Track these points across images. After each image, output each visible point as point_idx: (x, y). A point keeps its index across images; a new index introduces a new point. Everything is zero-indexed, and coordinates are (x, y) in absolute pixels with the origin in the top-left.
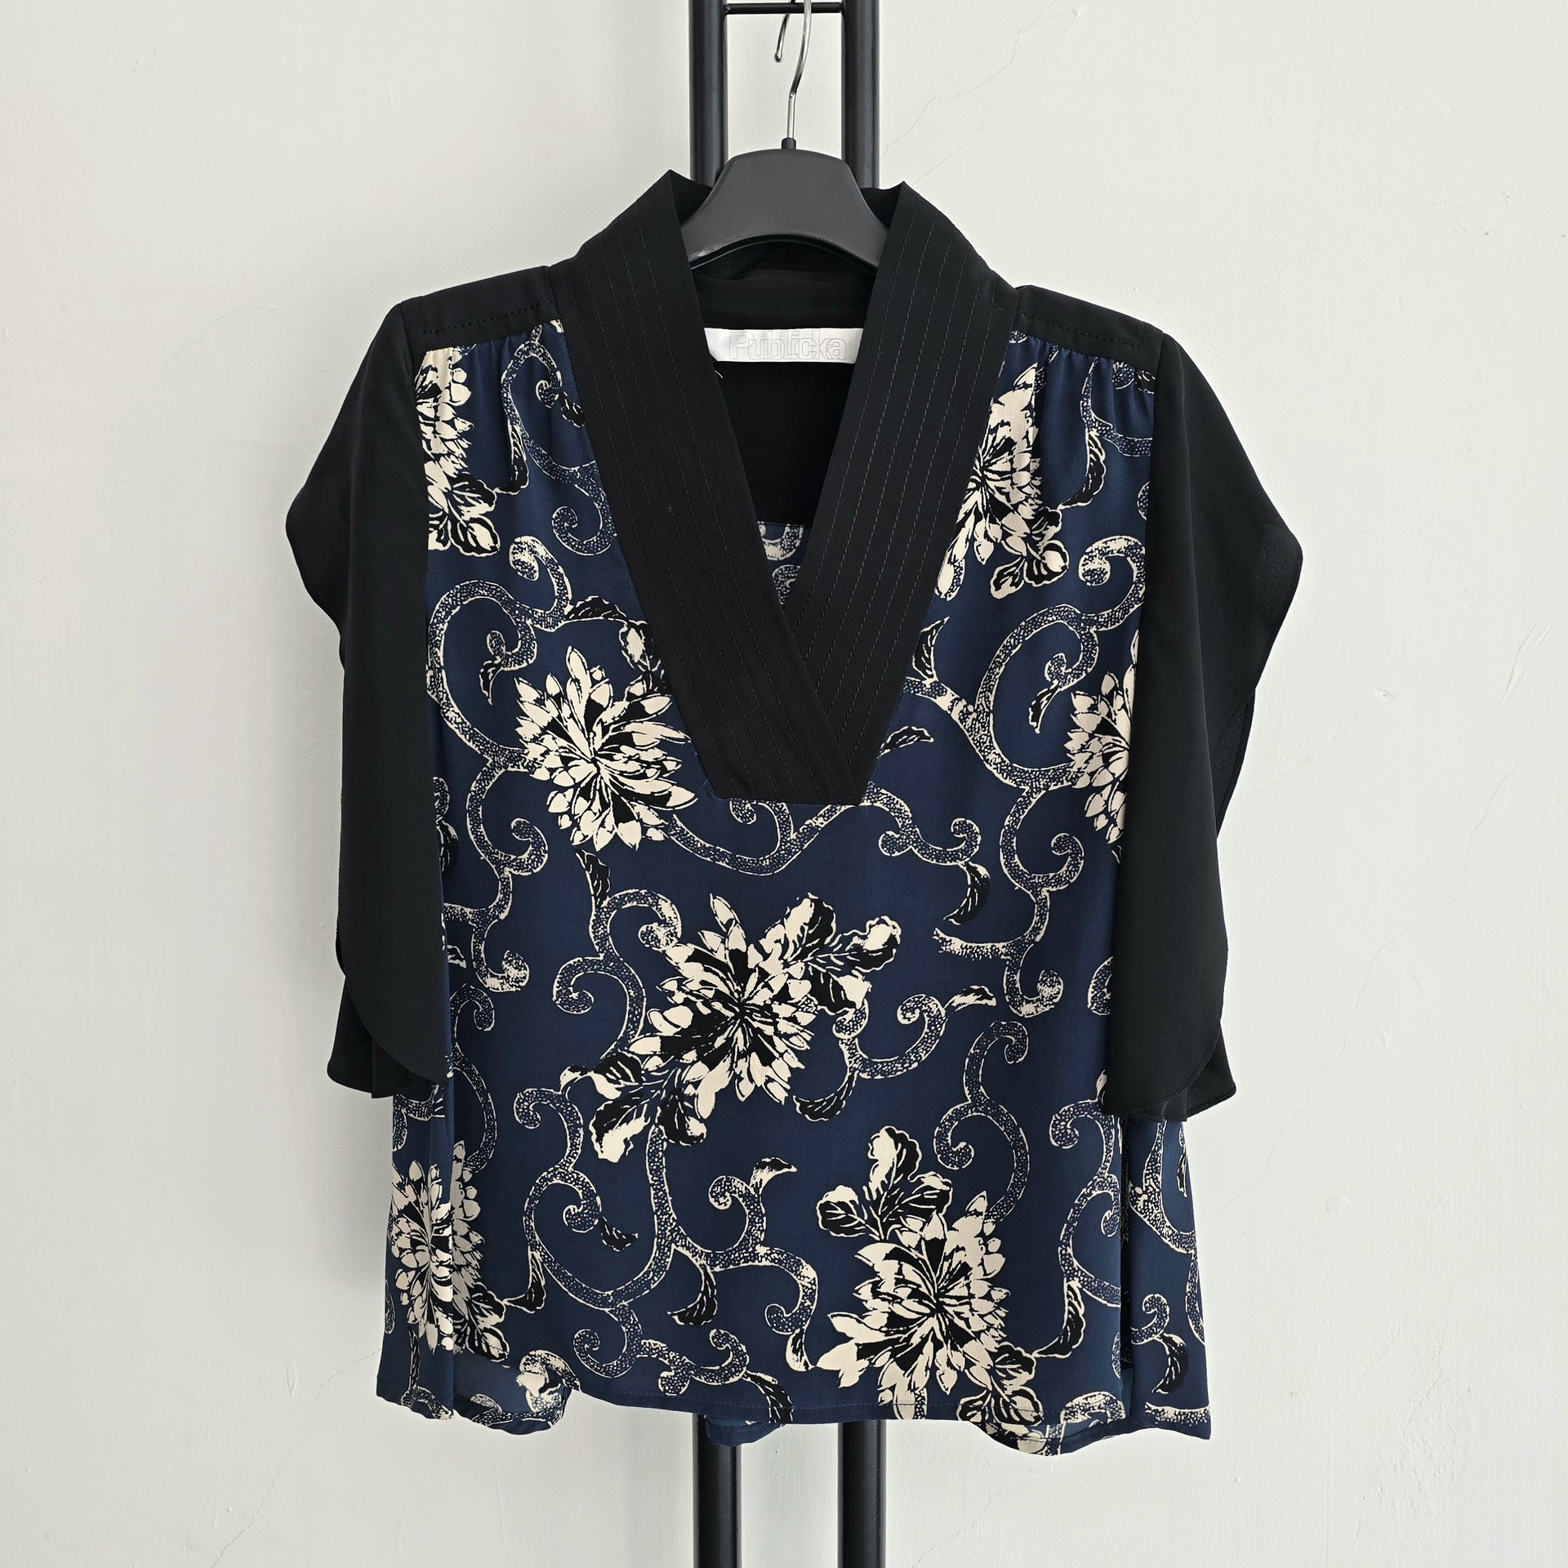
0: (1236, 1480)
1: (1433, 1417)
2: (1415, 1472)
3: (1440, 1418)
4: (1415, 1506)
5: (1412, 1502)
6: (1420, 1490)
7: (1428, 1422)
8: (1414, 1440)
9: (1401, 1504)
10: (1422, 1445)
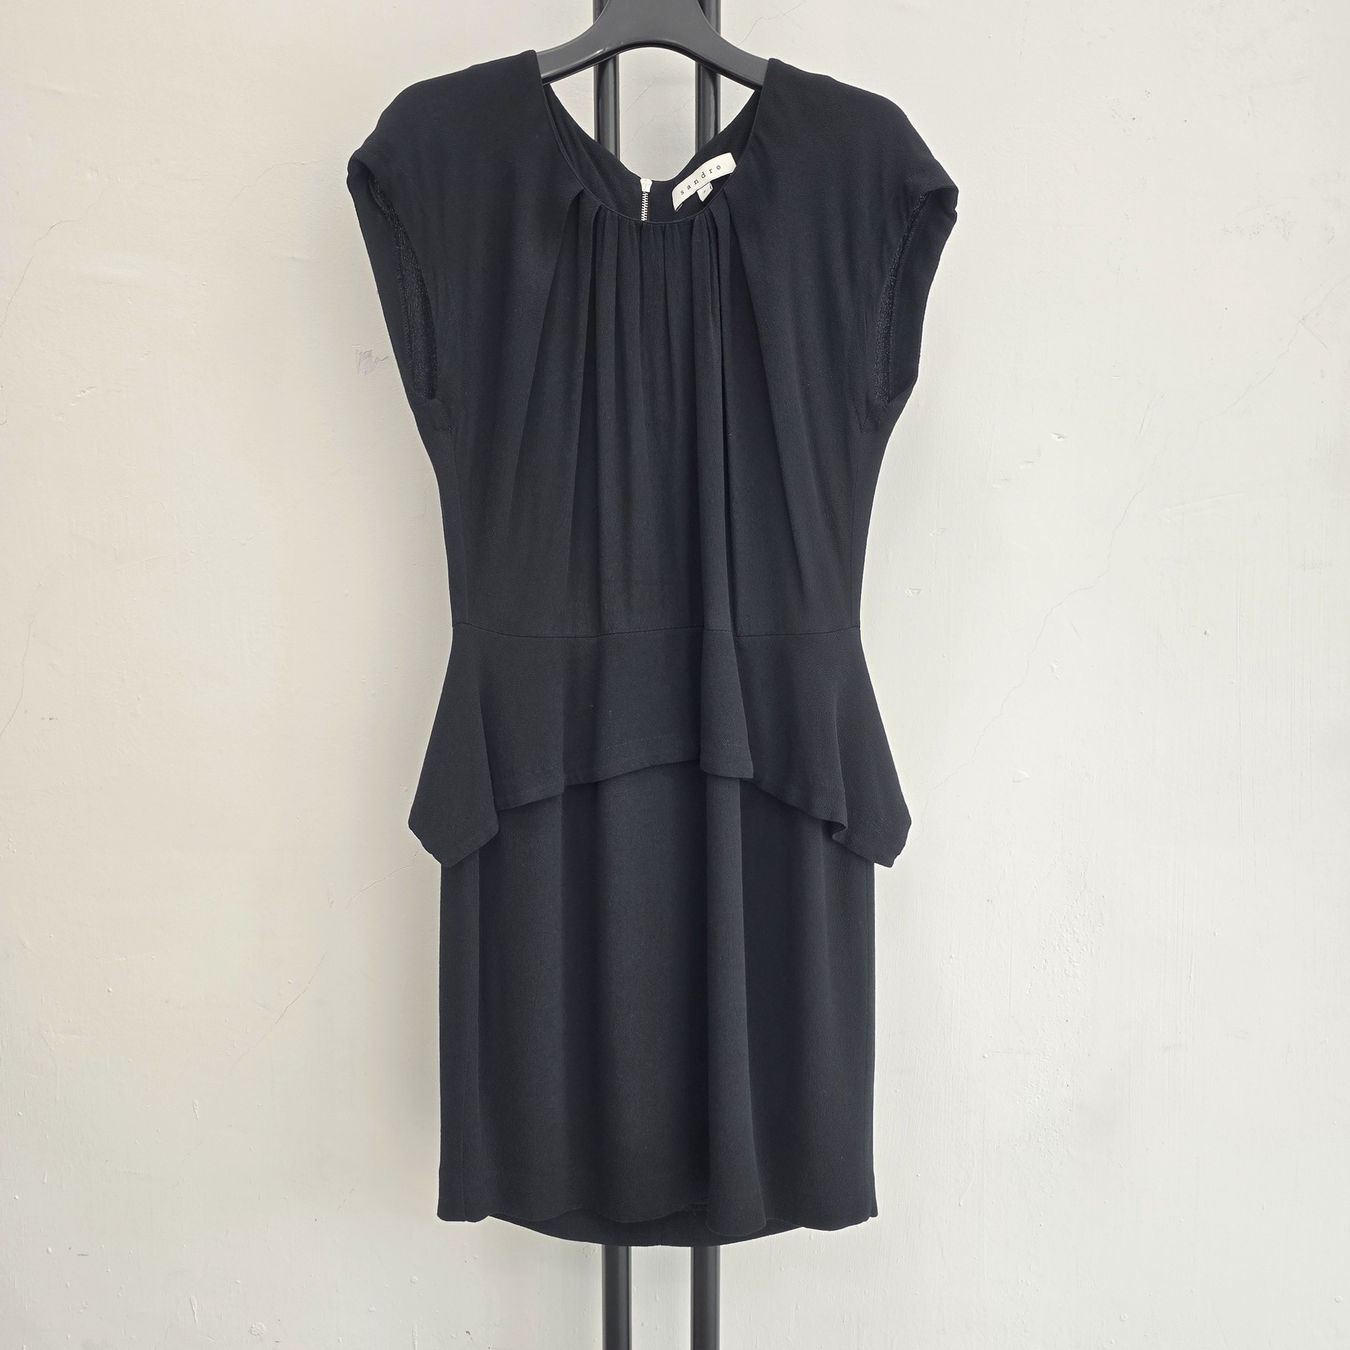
0: (951, 957)
1: (1080, 915)
2: (1067, 950)
3: (1084, 916)
4: (1067, 972)
5: (1065, 970)
6: (1070, 962)
7: (1077, 918)
8: (1067, 930)
9: (1058, 971)
10: (1072, 932)
